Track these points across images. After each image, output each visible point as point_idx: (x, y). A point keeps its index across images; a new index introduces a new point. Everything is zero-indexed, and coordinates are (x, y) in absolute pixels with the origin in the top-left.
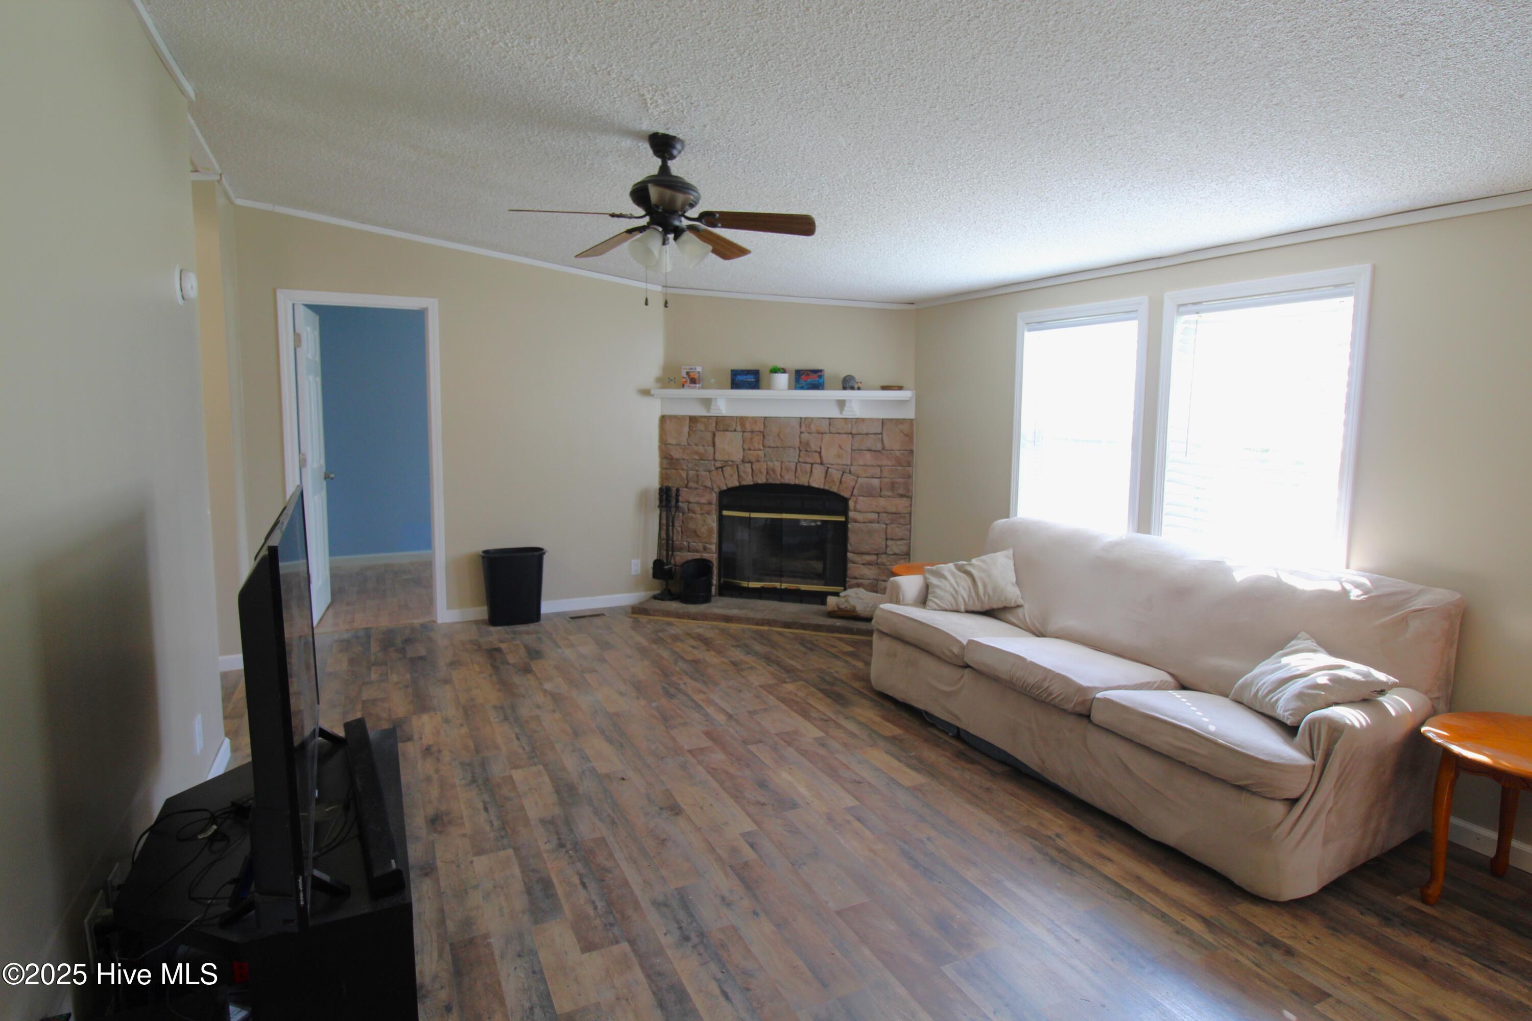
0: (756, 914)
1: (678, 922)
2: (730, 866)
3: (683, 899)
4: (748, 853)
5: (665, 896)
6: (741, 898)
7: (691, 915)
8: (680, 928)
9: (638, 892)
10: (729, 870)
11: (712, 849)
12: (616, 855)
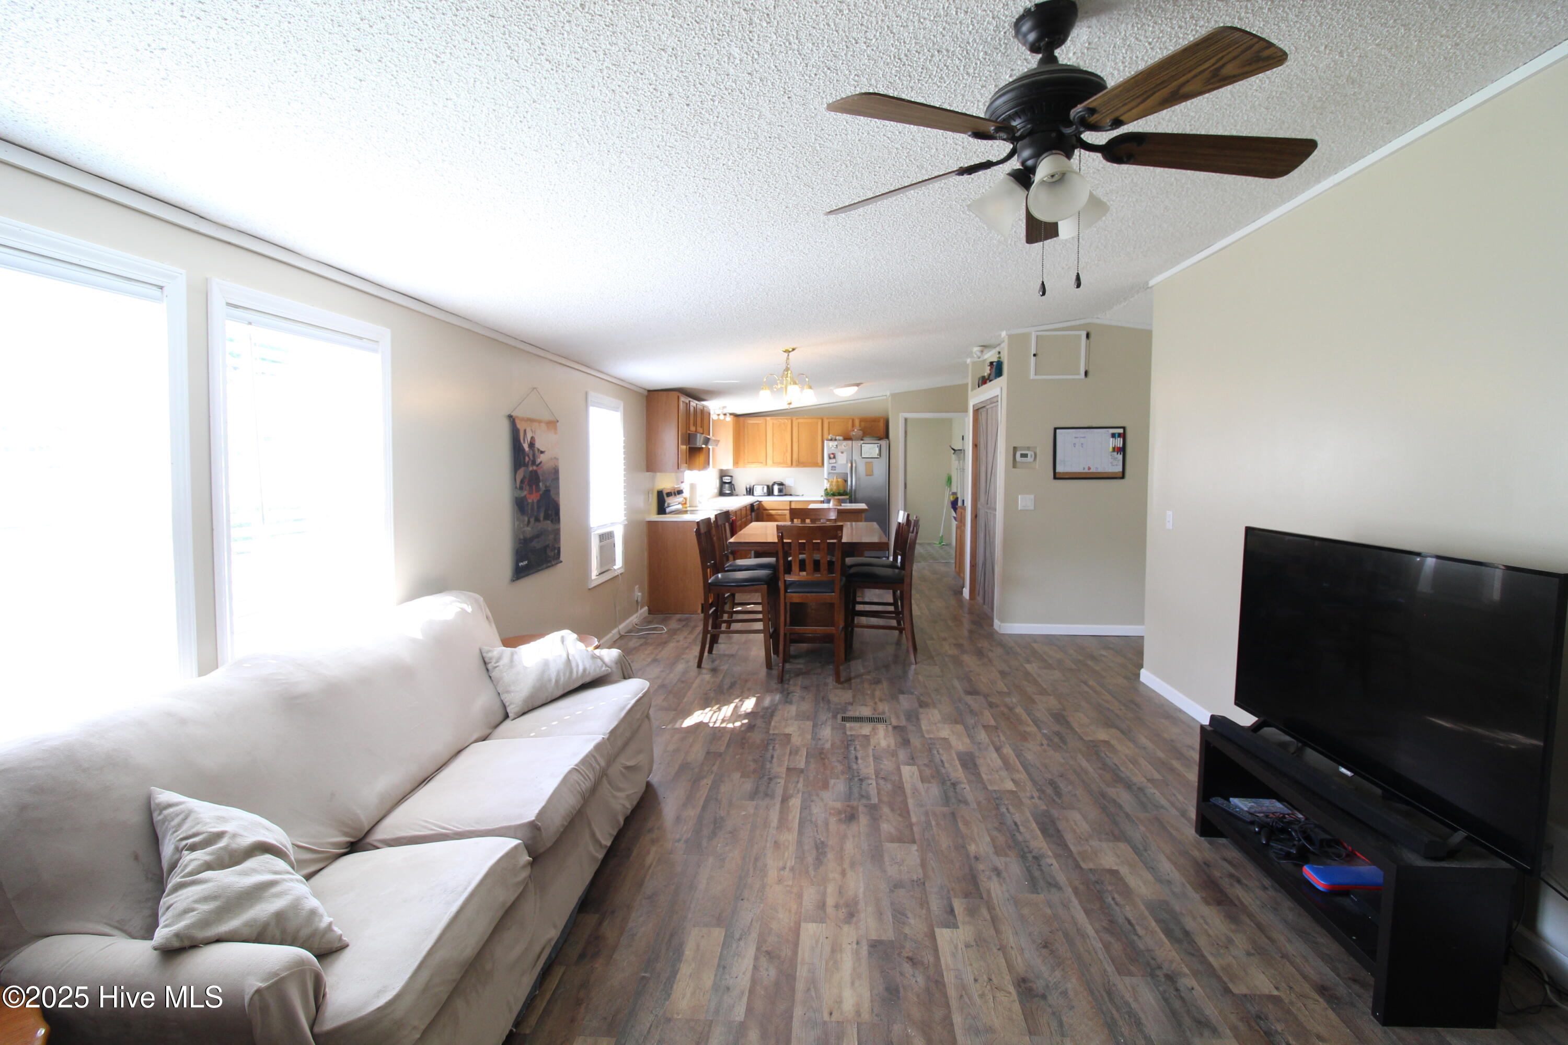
0: (976, 858)
1: (1041, 870)
2: (982, 898)
3: (1033, 886)
4: (958, 905)
5: (1049, 891)
6: (983, 871)
7: (1029, 871)
8: (1039, 865)
9: (1075, 902)
10: (985, 896)
11: (994, 920)
12: (1101, 946)
